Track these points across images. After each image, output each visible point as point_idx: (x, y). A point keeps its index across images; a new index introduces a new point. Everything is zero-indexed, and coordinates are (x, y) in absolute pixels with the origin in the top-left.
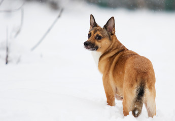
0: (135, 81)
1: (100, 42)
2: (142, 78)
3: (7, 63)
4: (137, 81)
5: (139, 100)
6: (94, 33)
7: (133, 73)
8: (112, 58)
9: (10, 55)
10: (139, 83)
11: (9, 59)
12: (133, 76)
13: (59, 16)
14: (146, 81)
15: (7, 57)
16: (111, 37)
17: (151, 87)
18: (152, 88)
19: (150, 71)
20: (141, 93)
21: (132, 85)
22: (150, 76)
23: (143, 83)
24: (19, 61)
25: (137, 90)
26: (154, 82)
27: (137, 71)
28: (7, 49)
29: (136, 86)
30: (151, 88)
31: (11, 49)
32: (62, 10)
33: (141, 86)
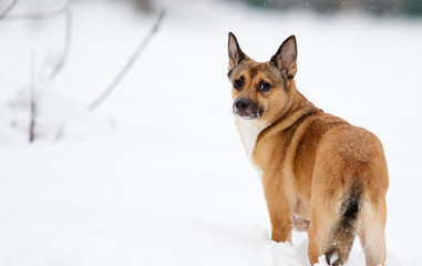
0: (339, 182)
1: (267, 97)
2: (356, 174)
3: (32, 139)
4: (343, 182)
5: (345, 228)
6: (252, 77)
7: (336, 163)
8: (290, 131)
9: (40, 121)
10: (348, 186)
11: (36, 130)
12: (336, 171)
13: (155, 29)
14: (365, 183)
15: (33, 124)
16: (288, 83)
17: (377, 199)
18: (380, 200)
19: (376, 161)
20: (351, 212)
21: (332, 193)
22: (374, 171)
23: (358, 188)
24: (60, 135)
25: (343, 204)
26: (386, 186)
27: (345, 160)
28: (33, 107)
29: (341, 195)
30: (377, 201)
31: (41, 105)
32: (162, 15)
33: (352, 195)
